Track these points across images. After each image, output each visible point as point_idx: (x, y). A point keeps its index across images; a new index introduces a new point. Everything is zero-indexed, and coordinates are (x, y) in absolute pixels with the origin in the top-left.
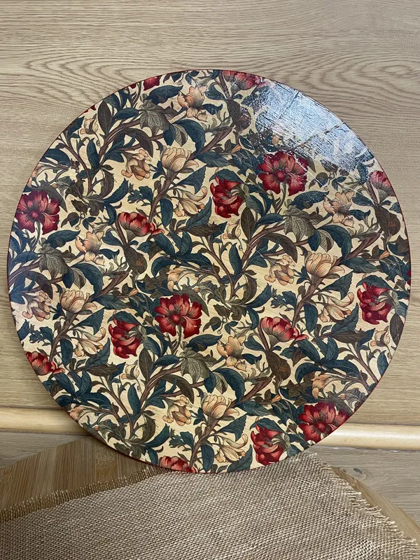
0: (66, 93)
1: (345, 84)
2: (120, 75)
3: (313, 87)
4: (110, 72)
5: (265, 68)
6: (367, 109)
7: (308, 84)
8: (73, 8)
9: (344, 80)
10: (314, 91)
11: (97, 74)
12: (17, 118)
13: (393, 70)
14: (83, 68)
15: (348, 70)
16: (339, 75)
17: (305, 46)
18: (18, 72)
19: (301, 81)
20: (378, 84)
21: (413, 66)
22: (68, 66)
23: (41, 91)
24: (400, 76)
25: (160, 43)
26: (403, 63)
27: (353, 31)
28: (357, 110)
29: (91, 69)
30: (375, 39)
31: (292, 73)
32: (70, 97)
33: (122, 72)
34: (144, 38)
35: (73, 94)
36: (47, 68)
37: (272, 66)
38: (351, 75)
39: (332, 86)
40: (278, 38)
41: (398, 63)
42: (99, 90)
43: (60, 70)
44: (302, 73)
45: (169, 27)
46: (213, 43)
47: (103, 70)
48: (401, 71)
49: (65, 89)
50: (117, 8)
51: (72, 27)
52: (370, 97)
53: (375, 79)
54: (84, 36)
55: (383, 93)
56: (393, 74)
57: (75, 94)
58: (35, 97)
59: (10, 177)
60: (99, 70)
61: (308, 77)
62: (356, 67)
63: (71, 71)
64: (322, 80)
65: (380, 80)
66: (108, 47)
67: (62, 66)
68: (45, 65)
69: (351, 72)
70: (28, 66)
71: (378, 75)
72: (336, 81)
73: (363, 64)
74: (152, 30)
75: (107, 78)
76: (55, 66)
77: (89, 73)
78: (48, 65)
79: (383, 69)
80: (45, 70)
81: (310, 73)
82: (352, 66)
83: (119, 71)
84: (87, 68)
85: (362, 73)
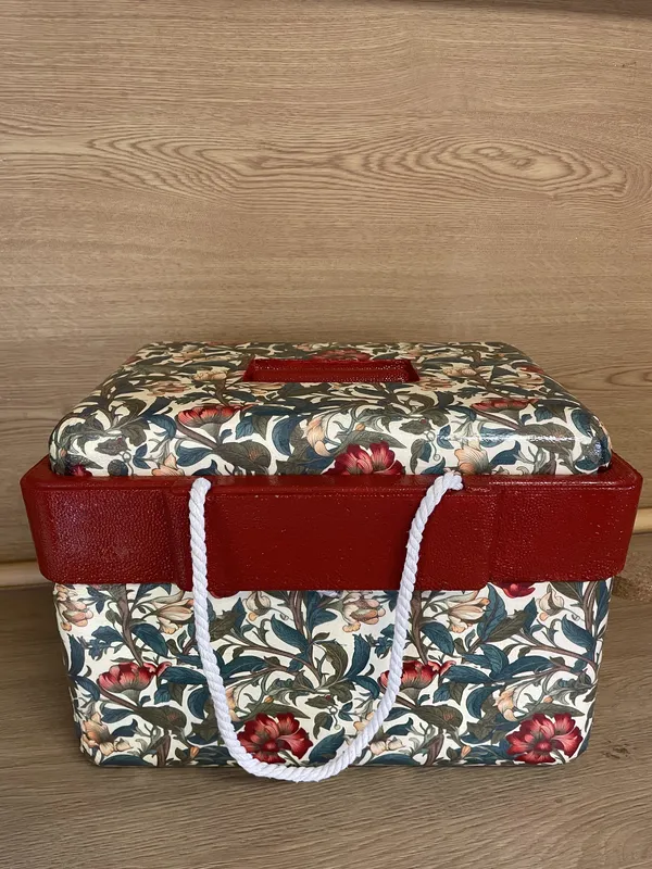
0: (138, 177)
1: (441, 166)
2: (202, 156)
3: (410, 169)
4: (190, 152)
5: (360, 149)
6: (462, 191)
7: (404, 166)
8: (144, 80)
9: (440, 162)
10: (409, 173)
11: (175, 155)
12: (78, 205)
13: (485, 152)
14: (158, 148)
15: (442, 152)
16: (435, 158)
17: (399, 127)
18: (78, 152)
19: (397, 163)
20: (474, 166)
21: (504, 148)
22: (139, 146)
23: (107, 174)
24: (493, 158)
25: (246, 122)
26: (496, 145)
27: (446, 113)
28: (452, 192)
29: (168, 149)
30: (467, 121)
31: (388, 155)
32: (143, 181)
33: (204, 153)
34: (227, 116)
35: (146, 178)
36: (115, 148)
37: (366, 147)
38: (446, 156)
39: (428, 168)
40: (373, 118)
41: (489, 145)
42: (177, 173)
43: (130, 150)
44: (397, 155)
45: (255, 105)
46: (305, 123)
47: (181, 151)
48: (492, 152)
49: (137, 172)
50: (197, 82)
51: (145, 102)
52: (465, 180)
53: (469, 161)
54: (159, 113)
55: (478, 175)
56: (487, 156)
57: (148, 177)
58: (100, 181)
59: (69, 275)
60: (177, 150)
61: (404, 159)
62: (450, 149)
63: (143, 151)
64: (418, 162)
65: (474, 163)
66: (187, 124)
67: (133, 146)
68: (111, 145)
69: (446, 154)
70: (91, 145)
71: (472, 157)
72: (432, 164)
73: (457, 146)
74: (236, 107)
75: (185, 159)
76: (123, 145)
77: (165, 154)
78: (115, 144)
79: (476, 151)
80: (111, 150)
81: (405, 154)
82: (445, 148)
83: (200, 151)
84: (163, 149)
85: (457, 157)
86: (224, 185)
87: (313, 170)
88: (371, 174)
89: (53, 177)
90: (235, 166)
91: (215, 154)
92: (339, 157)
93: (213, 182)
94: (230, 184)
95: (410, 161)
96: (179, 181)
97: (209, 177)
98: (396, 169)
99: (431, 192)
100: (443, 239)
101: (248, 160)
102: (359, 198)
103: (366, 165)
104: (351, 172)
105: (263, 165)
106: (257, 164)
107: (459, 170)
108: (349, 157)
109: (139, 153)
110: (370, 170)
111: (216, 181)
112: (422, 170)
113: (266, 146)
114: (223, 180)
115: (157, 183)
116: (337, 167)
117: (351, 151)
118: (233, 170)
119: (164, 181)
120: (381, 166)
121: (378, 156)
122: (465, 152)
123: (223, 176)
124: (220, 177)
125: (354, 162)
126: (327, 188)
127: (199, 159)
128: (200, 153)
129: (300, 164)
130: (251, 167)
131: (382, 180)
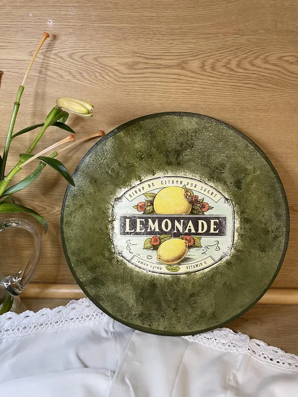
86: (111, 80)
87: (167, 71)
88: (205, 73)
89: (10, 74)
90: (117, 68)
91: (105, 60)
92: (185, 62)
93: (104, 78)
94: (115, 79)
95: (233, 65)
96: (83, 76)
97: (101, 74)
98: (224, 70)
99: (246, 85)
100: (252, 117)
101: (126, 64)
102: (196, 89)
103: (202, 67)
104: (193, 72)
105: (136, 67)
106: (132, 66)
107: (266, 71)
108: (191, 62)
109: (59, 59)
110: (205, 70)
111: (107, 77)
112: (241, 71)
113: (138, 55)
114: (110, 76)
115: (70, 77)
116: (183, 68)
117: (192, 58)
118: (116, 70)
119: (74, 76)
120: (213, 68)
121: (211, 61)
122: (273, 58)
123: (110, 74)
124: (108, 75)
125: (195, 65)
126: (175, 82)
127: (96, 63)
128: (96, 59)
129: (159, 66)
130: (127, 68)
131: (212, 77)
